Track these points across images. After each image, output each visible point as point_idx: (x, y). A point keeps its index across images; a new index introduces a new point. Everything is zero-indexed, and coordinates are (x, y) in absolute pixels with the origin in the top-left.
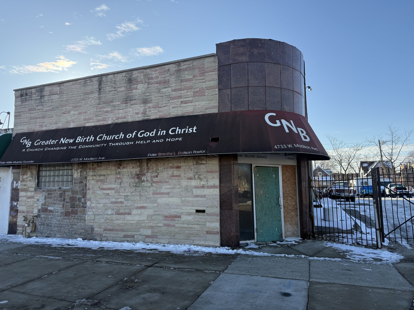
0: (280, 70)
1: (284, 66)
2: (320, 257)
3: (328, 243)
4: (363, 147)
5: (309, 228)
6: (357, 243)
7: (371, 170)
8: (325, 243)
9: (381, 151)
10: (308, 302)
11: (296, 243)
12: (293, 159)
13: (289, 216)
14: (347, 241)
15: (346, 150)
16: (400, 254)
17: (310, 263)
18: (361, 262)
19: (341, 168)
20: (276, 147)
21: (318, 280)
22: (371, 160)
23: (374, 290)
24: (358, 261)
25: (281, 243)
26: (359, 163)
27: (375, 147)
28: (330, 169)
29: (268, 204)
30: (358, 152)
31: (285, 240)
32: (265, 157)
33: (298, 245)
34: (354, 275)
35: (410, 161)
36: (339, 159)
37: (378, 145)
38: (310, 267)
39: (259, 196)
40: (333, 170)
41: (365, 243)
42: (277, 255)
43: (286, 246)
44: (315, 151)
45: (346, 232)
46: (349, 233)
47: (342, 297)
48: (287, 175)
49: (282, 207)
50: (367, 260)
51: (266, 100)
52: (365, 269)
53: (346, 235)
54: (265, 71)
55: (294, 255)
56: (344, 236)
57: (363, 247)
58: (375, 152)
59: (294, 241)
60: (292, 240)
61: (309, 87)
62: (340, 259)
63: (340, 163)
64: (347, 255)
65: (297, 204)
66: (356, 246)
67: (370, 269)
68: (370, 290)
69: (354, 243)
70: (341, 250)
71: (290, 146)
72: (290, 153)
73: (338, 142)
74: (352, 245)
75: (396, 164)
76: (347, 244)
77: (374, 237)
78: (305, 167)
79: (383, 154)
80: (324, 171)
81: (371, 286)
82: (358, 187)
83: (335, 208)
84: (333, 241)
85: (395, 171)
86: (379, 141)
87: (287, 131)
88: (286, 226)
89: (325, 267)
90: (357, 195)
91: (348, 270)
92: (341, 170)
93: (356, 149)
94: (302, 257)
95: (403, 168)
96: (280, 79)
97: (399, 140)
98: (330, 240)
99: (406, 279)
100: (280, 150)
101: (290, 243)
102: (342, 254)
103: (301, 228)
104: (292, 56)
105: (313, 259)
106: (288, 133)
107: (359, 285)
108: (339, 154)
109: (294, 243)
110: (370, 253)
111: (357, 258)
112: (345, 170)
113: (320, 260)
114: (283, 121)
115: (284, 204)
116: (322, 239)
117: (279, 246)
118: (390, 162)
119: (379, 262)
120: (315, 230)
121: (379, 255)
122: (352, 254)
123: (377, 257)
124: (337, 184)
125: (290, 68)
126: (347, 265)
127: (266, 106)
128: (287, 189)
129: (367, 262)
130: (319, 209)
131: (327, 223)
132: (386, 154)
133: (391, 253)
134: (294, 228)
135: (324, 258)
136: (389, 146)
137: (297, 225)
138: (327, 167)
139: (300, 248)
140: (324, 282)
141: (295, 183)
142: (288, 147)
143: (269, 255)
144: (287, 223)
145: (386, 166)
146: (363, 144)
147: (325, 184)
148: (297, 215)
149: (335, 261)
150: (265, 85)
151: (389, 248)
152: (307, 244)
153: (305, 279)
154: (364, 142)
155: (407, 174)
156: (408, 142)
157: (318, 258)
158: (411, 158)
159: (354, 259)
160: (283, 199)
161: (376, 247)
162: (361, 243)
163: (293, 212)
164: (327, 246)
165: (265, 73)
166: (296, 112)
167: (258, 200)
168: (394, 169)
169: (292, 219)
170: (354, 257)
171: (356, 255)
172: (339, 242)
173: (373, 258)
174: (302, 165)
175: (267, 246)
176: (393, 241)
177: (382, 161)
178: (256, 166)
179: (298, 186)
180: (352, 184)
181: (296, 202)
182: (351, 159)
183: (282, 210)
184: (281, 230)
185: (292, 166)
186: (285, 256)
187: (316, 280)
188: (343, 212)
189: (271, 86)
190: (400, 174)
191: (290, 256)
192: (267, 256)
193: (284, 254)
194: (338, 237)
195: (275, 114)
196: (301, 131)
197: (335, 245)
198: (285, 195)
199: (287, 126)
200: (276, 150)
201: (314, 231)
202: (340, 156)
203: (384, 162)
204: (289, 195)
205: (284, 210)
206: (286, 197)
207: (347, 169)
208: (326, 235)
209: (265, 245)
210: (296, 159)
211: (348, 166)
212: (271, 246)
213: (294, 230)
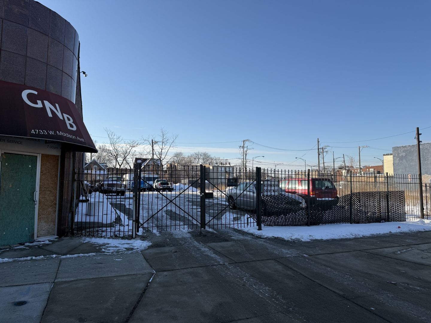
0: (48, 43)
1: (54, 40)
2: (74, 254)
3: (87, 239)
4: (138, 145)
5: (68, 225)
6: (115, 235)
7: (143, 166)
8: (83, 239)
9: (153, 149)
10: (47, 306)
11: (50, 242)
12: (57, 148)
13: (45, 213)
14: (105, 235)
15: (123, 146)
16: (149, 242)
17: (60, 262)
18: (115, 253)
19: (116, 163)
20: (33, 132)
21: (64, 280)
22: (144, 157)
23: (119, 278)
24: (112, 253)
25: (31, 244)
26: (134, 160)
27: (148, 146)
28: (106, 163)
29: (18, 200)
30: (134, 149)
31: (37, 240)
32: (19, 143)
33: (52, 244)
34: (104, 268)
35: (175, 161)
36: (115, 154)
37: (152, 144)
38: (59, 267)
39: (6, 190)
40: (109, 165)
41: (122, 235)
42: (22, 259)
43: (36, 247)
44: (81, 142)
45: (106, 225)
46: (108, 227)
47: (86, 292)
48: (47, 166)
49: (37, 203)
50: (120, 250)
51: (25, 73)
52: (116, 260)
53: (105, 229)
54: (27, 38)
55: (43, 256)
56: (103, 230)
57: (120, 238)
58: (148, 150)
59: (48, 240)
60: (45, 240)
61: (84, 73)
62: (94, 254)
63: (116, 158)
64: (103, 248)
65: (56, 199)
66: (114, 239)
67: (121, 259)
68: (115, 279)
69: (112, 236)
70: (98, 244)
71: (51, 133)
72: (51, 141)
73: (115, 137)
74: (110, 238)
75: (164, 163)
76: (106, 238)
77: (131, 228)
78: (70, 158)
79: (154, 152)
80: (100, 164)
81: (117, 275)
82: (130, 180)
83: (101, 202)
84: (92, 236)
85: (163, 168)
86: (152, 140)
87: (50, 115)
88: (40, 224)
89: (76, 264)
90: (128, 189)
91: (100, 263)
92: (116, 165)
93: (132, 146)
94: (52, 257)
95: (169, 166)
96: (47, 53)
97: (167, 141)
98: (89, 236)
99: (148, 263)
100: (39, 135)
101: (42, 243)
102: (98, 248)
103: (58, 226)
104: (65, 32)
105: (65, 257)
106: (50, 117)
107: (107, 276)
108: (116, 148)
109: (47, 242)
110: (124, 244)
111: (112, 250)
112: (120, 165)
113: (72, 258)
114: (46, 103)
115: (39, 200)
116: (81, 235)
117: (27, 248)
118: (159, 160)
119: (130, 252)
120: (74, 226)
121: (132, 245)
122: (107, 247)
123: (129, 247)
124: (110, 178)
125: (61, 44)
126: (100, 259)
127: (25, 81)
128: (45, 182)
129: (120, 253)
130: (84, 204)
131: (92, 218)
132: (157, 153)
133: (143, 242)
134: (50, 225)
135: (77, 255)
136: (160, 146)
137: (54, 222)
138: (103, 161)
139: (53, 248)
140: (70, 280)
141: (57, 176)
142: (48, 133)
143: (11, 260)
144: (42, 221)
145: (156, 164)
146: (138, 141)
147: (98, 178)
148: (56, 211)
149: (89, 256)
150: (26, 54)
151: (142, 237)
152: (63, 242)
153: (49, 281)
154: (140, 140)
155: (171, 171)
156: (174, 144)
157: (71, 256)
158: (175, 158)
159: (109, 251)
160: (39, 194)
161: (131, 237)
162: (118, 236)
163: (51, 208)
164: (85, 242)
165: (27, 40)
166: (64, 95)
167: (4, 195)
168: (163, 166)
169: (49, 216)
170: (109, 250)
171: (111, 247)
172: (98, 236)
173: (126, 248)
174: (66, 156)
175: (11, 249)
176: (147, 230)
177: (152, 159)
178: (4, 153)
179: (60, 179)
180: (125, 179)
181: (56, 197)
182: (126, 155)
183: (37, 207)
184: (33, 229)
185: (55, 156)
186: (32, 259)
187: (63, 279)
188: (110, 206)
189: (34, 58)
190: (166, 171)
191: (38, 258)
192: (6, 263)
193: (30, 257)
194: (98, 231)
195: (36, 93)
196: (68, 118)
197: (94, 240)
198: (43, 189)
199: (50, 109)
200: (32, 135)
201: (73, 228)
202: (116, 151)
203: (155, 160)
204: (48, 189)
205: (39, 206)
206: (44, 191)
207: (122, 164)
208: (85, 231)
209: (8, 249)
210: (61, 148)
211: (123, 161)
212: (15, 250)
213: (49, 227)
